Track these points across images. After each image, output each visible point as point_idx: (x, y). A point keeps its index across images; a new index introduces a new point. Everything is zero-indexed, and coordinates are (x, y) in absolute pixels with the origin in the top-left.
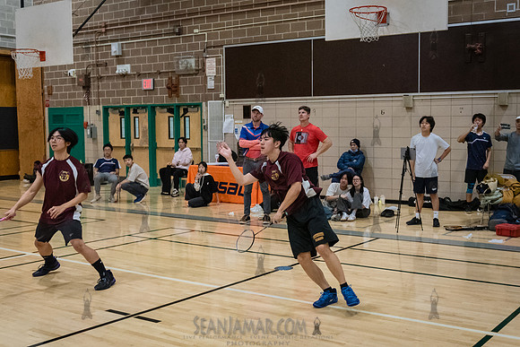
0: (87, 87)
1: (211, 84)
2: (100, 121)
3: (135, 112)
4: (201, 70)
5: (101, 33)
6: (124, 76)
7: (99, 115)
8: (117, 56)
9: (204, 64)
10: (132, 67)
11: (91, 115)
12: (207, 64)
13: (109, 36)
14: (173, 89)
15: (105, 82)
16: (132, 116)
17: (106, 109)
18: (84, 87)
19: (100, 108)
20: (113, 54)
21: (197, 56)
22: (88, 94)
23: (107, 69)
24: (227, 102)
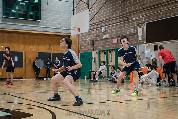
0: (93, 44)
1: (140, 38)
2: (97, 56)
3: (110, 52)
4: (136, 33)
5: (98, 24)
6: (106, 39)
7: (97, 54)
8: (104, 32)
9: (137, 31)
10: (109, 35)
11: (94, 54)
12: (139, 31)
13: (101, 25)
15: (99, 42)
16: (109, 53)
17: (99, 52)
18: (92, 44)
19: (98, 51)
20: (102, 31)
21: (134, 28)
22: (94, 47)
23: (100, 37)
24: (147, 44)
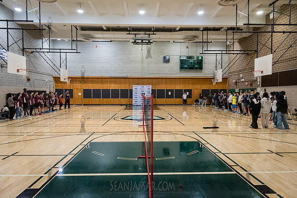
6: (243, 82)
8: (242, 77)
13: (240, 73)
15: (239, 83)
18: (236, 84)
23: (240, 80)
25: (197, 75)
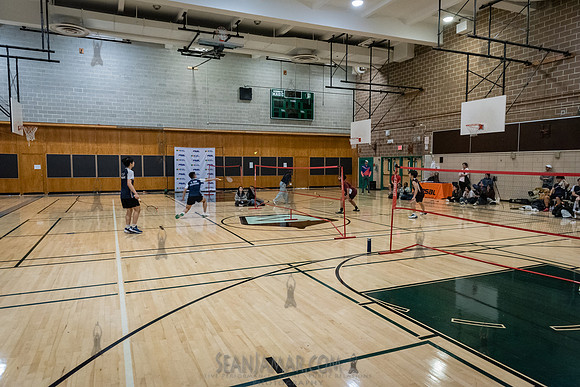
1: (426, 148)
2: (380, 163)
3: (395, 159)
4: (422, 142)
6: (390, 144)
9: (424, 139)
10: (394, 141)
11: (376, 161)
13: (385, 127)
14: (410, 150)
15: (382, 147)
16: (393, 161)
18: (374, 149)
19: (380, 158)
20: (386, 135)
21: (421, 136)
22: (376, 152)
23: (383, 142)
25: (303, 130)
